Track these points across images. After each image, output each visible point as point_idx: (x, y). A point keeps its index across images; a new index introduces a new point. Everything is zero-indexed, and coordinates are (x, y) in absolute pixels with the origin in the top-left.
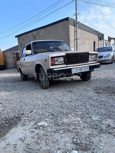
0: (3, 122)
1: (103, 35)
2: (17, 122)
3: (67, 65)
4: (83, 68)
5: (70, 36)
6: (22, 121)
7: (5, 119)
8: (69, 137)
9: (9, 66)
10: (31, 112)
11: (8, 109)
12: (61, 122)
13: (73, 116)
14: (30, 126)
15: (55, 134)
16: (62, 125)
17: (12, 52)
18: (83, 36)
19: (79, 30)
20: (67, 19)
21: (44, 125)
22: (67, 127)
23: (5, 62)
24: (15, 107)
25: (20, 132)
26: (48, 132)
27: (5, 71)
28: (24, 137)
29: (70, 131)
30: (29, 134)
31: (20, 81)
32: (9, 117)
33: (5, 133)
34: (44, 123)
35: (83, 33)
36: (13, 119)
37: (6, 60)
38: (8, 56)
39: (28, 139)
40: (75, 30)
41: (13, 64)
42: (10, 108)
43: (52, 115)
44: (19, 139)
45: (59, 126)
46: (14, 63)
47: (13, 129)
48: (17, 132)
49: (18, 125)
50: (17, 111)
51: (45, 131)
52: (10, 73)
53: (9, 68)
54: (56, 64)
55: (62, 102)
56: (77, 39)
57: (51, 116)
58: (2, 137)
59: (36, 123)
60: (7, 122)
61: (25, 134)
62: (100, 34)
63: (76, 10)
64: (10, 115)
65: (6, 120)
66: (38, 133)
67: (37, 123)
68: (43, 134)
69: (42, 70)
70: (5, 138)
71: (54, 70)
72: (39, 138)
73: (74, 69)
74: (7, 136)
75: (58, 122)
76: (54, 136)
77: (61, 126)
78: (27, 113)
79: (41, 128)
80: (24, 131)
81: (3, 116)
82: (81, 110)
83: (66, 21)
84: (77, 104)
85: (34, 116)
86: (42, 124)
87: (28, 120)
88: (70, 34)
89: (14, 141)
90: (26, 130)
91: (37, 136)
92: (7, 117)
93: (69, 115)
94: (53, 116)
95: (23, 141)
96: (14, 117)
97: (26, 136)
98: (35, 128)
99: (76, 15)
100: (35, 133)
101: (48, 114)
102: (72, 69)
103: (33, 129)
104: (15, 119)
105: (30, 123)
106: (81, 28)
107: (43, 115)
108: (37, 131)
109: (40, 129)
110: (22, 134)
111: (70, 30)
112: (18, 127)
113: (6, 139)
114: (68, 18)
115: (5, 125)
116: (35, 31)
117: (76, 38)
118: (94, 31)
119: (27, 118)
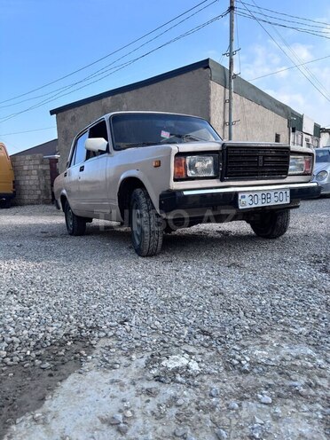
0: (28, 353)
1: (300, 119)
2: (81, 355)
3: (222, 180)
4: (272, 193)
5: (212, 112)
6: (98, 352)
7: (33, 343)
8: (304, 417)
9: (26, 197)
10: (122, 323)
11: (39, 309)
12: (248, 359)
13: (283, 339)
14: (134, 369)
15: (244, 404)
16: (255, 370)
17: (38, 155)
18: (247, 116)
19: (236, 98)
20: (205, 64)
21: (188, 367)
22: (279, 376)
23: (16, 184)
24: (65, 304)
25: (99, 391)
26: (212, 396)
27: (13, 210)
28: (120, 411)
29: (298, 393)
30: (139, 402)
31: (63, 236)
32: (49, 337)
33: (41, 394)
34: (184, 361)
35: (247, 108)
36: (63, 344)
37: (19, 178)
38: (26, 168)
39: (140, 421)
40: (227, 98)
41: (39, 192)
42: (47, 305)
43: (204, 333)
44: (103, 421)
45: (246, 372)
46: (42, 187)
47: (71, 379)
48: (89, 392)
49: (86, 366)
50: (71, 317)
51: (198, 389)
52: (30, 214)
53: (26, 201)
54: (189, 175)
55: (222, 294)
56: (230, 124)
57: (202, 338)
58: (34, 410)
59: (153, 360)
60: (42, 352)
61: (124, 401)
62: (293, 114)
63: (231, 40)
64: (51, 329)
65: (39, 346)
66: (175, 398)
67: (160, 361)
68: (193, 404)
69: (141, 196)
70: (44, 414)
71: (186, 193)
72: (185, 420)
73: (247, 195)
74: (49, 404)
75: (234, 357)
76: (244, 413)
77: (254, 374)
78: (108, 323)
79: (179, 378)
80: (114, 389)
81: (25, 332)
82: (302, 322)
83: (201, 69)
84: (276, 302)
85: (139, 337)
86: (178, 364)
87: (120, 348)
88: (212, 108)
89: (84, 429)
90: (122, 385)
91: (174, 410)
92: (41, 335)
93: (267, 337)
94: (208, 337)
95: (121, 432)
96: (65, 335)
97: (127, 408)
98: (158, 379)
99: (231, 54)
100: (162, 398)
101: (186, 332)
102: (240, 196)
103: (148, 380)
104: (69, 343)
105: (131, 359)
106: (242, 94)
107: (170, 332)
108: (169, 391)
109: (178, 382)
110: (108, 398)
111: (212, 96)
112: (89, 374)
113: (49, 419)
114: (208, 60)
115: (38, 362)
116: (110, 98)
117: (227, 121)
118: (277, 106)
119: (111, 342)
